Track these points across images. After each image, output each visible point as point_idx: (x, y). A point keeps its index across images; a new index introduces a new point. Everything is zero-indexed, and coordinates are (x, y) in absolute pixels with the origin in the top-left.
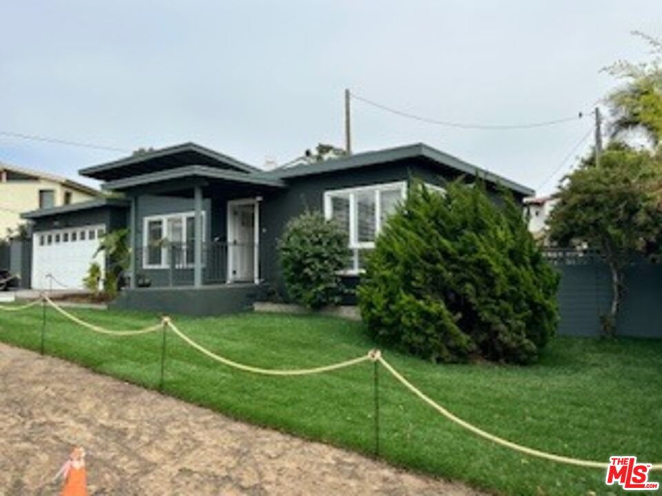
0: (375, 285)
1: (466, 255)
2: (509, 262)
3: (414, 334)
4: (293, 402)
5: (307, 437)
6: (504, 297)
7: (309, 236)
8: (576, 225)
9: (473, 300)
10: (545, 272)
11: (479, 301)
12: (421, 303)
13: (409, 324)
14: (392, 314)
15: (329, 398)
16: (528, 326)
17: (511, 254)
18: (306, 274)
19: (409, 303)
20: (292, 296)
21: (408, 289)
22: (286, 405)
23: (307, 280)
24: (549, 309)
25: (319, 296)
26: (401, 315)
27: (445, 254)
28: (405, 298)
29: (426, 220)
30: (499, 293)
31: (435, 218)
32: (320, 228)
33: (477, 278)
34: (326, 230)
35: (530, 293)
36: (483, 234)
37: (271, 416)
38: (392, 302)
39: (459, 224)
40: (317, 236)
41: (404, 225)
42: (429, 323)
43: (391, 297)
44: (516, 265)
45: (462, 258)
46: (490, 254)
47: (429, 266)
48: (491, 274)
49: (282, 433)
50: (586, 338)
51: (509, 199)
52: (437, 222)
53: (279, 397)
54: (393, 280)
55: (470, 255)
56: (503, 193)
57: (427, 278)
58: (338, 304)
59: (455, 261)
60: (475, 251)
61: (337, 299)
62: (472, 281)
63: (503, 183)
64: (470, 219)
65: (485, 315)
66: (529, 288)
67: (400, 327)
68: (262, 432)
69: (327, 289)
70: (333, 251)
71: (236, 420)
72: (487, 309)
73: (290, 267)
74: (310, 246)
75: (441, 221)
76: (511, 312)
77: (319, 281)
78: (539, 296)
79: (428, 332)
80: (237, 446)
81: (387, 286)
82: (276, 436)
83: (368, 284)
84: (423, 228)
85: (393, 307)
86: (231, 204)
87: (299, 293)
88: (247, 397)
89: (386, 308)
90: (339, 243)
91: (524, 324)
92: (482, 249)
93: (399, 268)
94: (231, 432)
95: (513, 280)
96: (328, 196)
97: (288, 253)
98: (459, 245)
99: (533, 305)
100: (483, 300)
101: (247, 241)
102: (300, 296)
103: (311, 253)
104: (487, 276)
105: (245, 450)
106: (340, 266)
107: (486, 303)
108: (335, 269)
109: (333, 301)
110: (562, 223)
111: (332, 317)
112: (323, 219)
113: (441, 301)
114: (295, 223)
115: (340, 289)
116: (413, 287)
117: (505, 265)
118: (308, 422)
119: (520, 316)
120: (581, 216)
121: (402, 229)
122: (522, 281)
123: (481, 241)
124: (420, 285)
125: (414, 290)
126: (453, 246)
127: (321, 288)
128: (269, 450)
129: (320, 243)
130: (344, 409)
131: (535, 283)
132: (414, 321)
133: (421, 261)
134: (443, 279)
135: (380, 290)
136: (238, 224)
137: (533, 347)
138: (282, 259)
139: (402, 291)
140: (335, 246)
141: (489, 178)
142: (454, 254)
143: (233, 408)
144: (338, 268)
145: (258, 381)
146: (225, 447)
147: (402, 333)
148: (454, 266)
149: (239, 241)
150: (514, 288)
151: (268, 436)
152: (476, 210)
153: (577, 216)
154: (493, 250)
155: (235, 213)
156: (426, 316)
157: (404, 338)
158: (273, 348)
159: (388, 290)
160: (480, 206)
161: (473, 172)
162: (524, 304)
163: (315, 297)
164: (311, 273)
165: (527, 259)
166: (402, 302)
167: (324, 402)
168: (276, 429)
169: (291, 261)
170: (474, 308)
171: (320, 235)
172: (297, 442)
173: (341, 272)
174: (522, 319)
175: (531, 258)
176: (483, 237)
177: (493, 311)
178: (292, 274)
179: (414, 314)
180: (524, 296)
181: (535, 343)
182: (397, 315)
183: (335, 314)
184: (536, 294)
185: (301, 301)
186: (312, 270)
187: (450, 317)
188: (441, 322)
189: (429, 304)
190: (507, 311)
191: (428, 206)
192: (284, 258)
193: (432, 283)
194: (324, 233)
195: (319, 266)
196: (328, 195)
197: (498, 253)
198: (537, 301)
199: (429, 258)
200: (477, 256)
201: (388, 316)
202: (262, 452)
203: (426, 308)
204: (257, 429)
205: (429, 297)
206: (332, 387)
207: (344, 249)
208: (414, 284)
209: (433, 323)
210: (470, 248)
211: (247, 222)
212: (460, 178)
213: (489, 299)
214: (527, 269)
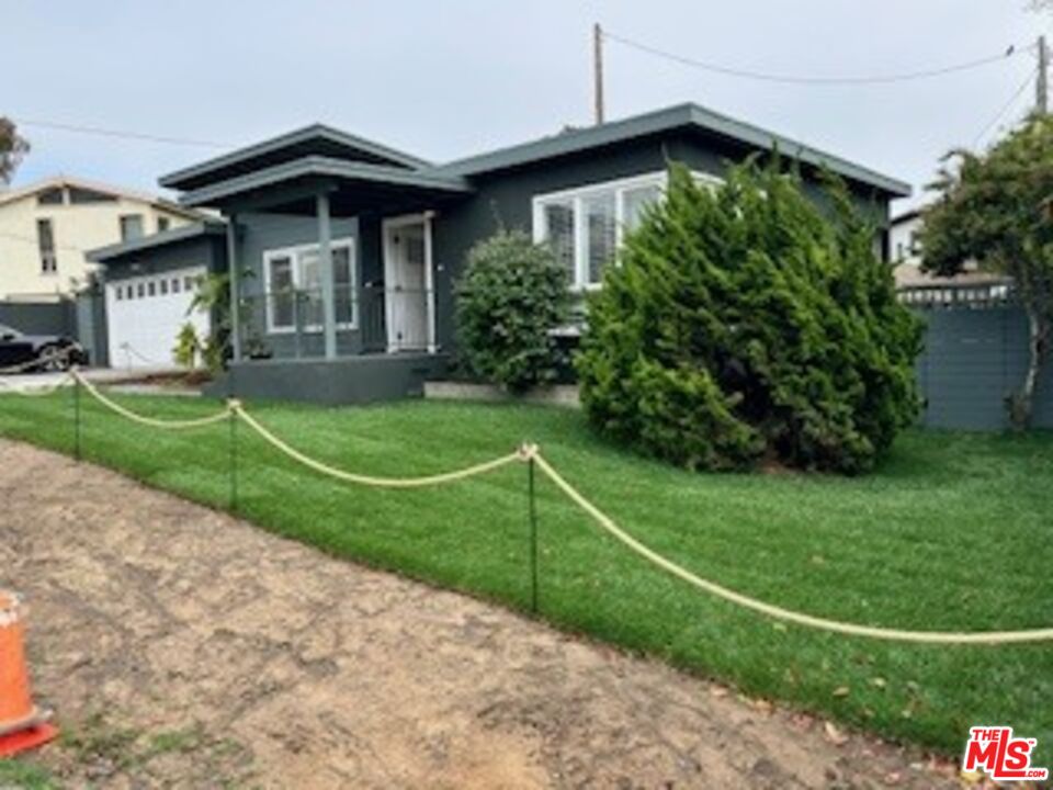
0: (601, 349)
1: (751, 292)
2: (827, 301)
3: (659, 427)
4: (433, 530)
5: (435, 583)
6: (815, 361)
7: (500, 272)
8: (965, 238)
9: (761, 368)
10: (898, 319)
11: (773, 371)
12: (671, 374)
13: (650, 412)
14: (625, 396)
15: (493, 526)
16: (859, 412)
17: (834, 288)
18: (498, 334)
19: (651, 375)
20: (479, 371)
21: (651, 352)
22: (420, 536)
23: (499, 344)
24: (895, 382)
25: (519, 371)
26: (638, 399)
27: (718, 293)
28: (645, 368)
29: (685, 234)
30: (807, 355)
31: (701, 231)
32: (521, 258)
33: (768, 330)
34: (528, 262)
35: (863, 355)
36: (785, 255)
37: (389, 551)
38: (625, 374)
39: (743, 238)
40: (514, 272)
41: (652, 248)
42: (685, 411)
43: (624, 368)
44: (843, 306)
45: (744, 298)
46: (793, 289)
47: (686, 312)
48: (793, 322)
49: (400, 578)
50: (977, 434)
51: (840, 194)
52: (706, 238)
53: (412, 524)
54: (627, 338)
55: (759, 291)
56: (829, 183)
57: (683, 334)
58: (553, 382)
59: (732, 303)
60: (768, 284)
61: (550, 374)
62: (760, 335)
63: (832, 166)
64: (762, 229)
65: (782, 395)
66: (862, 346)
67: (638, 417)
68: (369, 576)
69: (531, 359)
70: (541, 295)
71: (335, 557)
72: (784, 384)
73: (473, 323)
74: (504, 289)
75: (713, 236)
76: (828, 386)
77: (520, 345)
78: (879, 359)
79: (683, 421)
80: (320, 596)
81: (619, 350)
82: (391, 581)
83: (591, 347)
84: (679, 249)
85: (626, 384)
86: (389, 225)
87: (489, 365)
88: (362, 523)
89: (616, 386)
90: (550, 281)
91: (849, 410)
92: (780, 279)
93: (636, 318)
94: (321, 575)
95: (834, 333)
96: (539, 205)
97: (469, 301)
98: (741, 277)
99: (868, 375)
100: (777, 367)
101: (416, 285)
102: (490, 371)
103: (504, 300)
104: (788, 327)
105: (330, 603)
106: (555, 320)
107: (785, 372)
108: (546, 325)
109: (542, 378)
110: (942, 237)
111: (543, 406)
112: (529, 242)
113: (705, 370)
114: (480, 252)
115: (555, 358)
116: (658, 348)
117: (820, 307)
118: (443, 561)
119: (845, 395)
120: (973, 221)
121: (647, 255)
122: (850, 333)
123: (779, 267)
124: (671, 345)
125: (664, 355)
126: (731, 279)
127: (522, 356)
128: (368, 604)
129: (519, 282)
130: (511, 543)
131: (874, 336)
132: (660, 407)
133: (673, 304)
134: (710, 332)
135: (607, 357)
136: (402, 260)
137: (867, 444)
138: (459, 311)
139: (641, 357)
140: (545, 287)
141: (806, 157)
142: (733, 291)
143: (332, 541)
144: (552, 324)
145: (387, 498)
146: (303, 599)
147: (641, 426)
148: (731, 311)
149: (404, 285)
150: (833, 346)
151: (376, 581)
152: (774, 213)
153: (967, 221)
154: (799, 281)
155: (396, 240)
156: (679, 397)
157: (645, 432)
158: (432, 449)
159: (620, 355)
160: (782, 206)
161: (768, 144)
162: (854, 374)
163: (513, 371)
164: (504, 333)
165: (863, 296)
166: (642, 374)
167: (482, 532)
168: (391, 571)
169: (472, 314)
170: (764, 382)
171: (520, 272)
172: (418, 590)
173: (557, 332)
174: (847, 402)
175: (871, 295)
176: (783, 261)
177: (795, 388)
178: (476, 334)
179: (659, 395)
180: (853, 359)
181: (871, 438)
182: (633, 398)
183: (548, 400)
184: (875, 355)
185: (492, 378)
186: (506, 326)
187: (720, 400)
188: (701, 408)
189: (684, 377)
190: (820, 385)
191: (692, 211)
192: (464, 308)
193: (693, 341)
194: (526, 266)
195: (519, 321)
196: (540, 203)
197: (809, 288)
198: (876, 367)
199: (688, 299)
200: (769, 291)
201: (617, 400)
202: (355, 607)
203: (680, 383)
204: (363, 571)
205: (685, 365)
206: (504, 507)
207: (560, 291)
208: (659, 343)
209: (692, 409)
210: (760, 280)
211: (414, 256)
212: (750, 159)
213: (790, 367)
214: (861, 313)
